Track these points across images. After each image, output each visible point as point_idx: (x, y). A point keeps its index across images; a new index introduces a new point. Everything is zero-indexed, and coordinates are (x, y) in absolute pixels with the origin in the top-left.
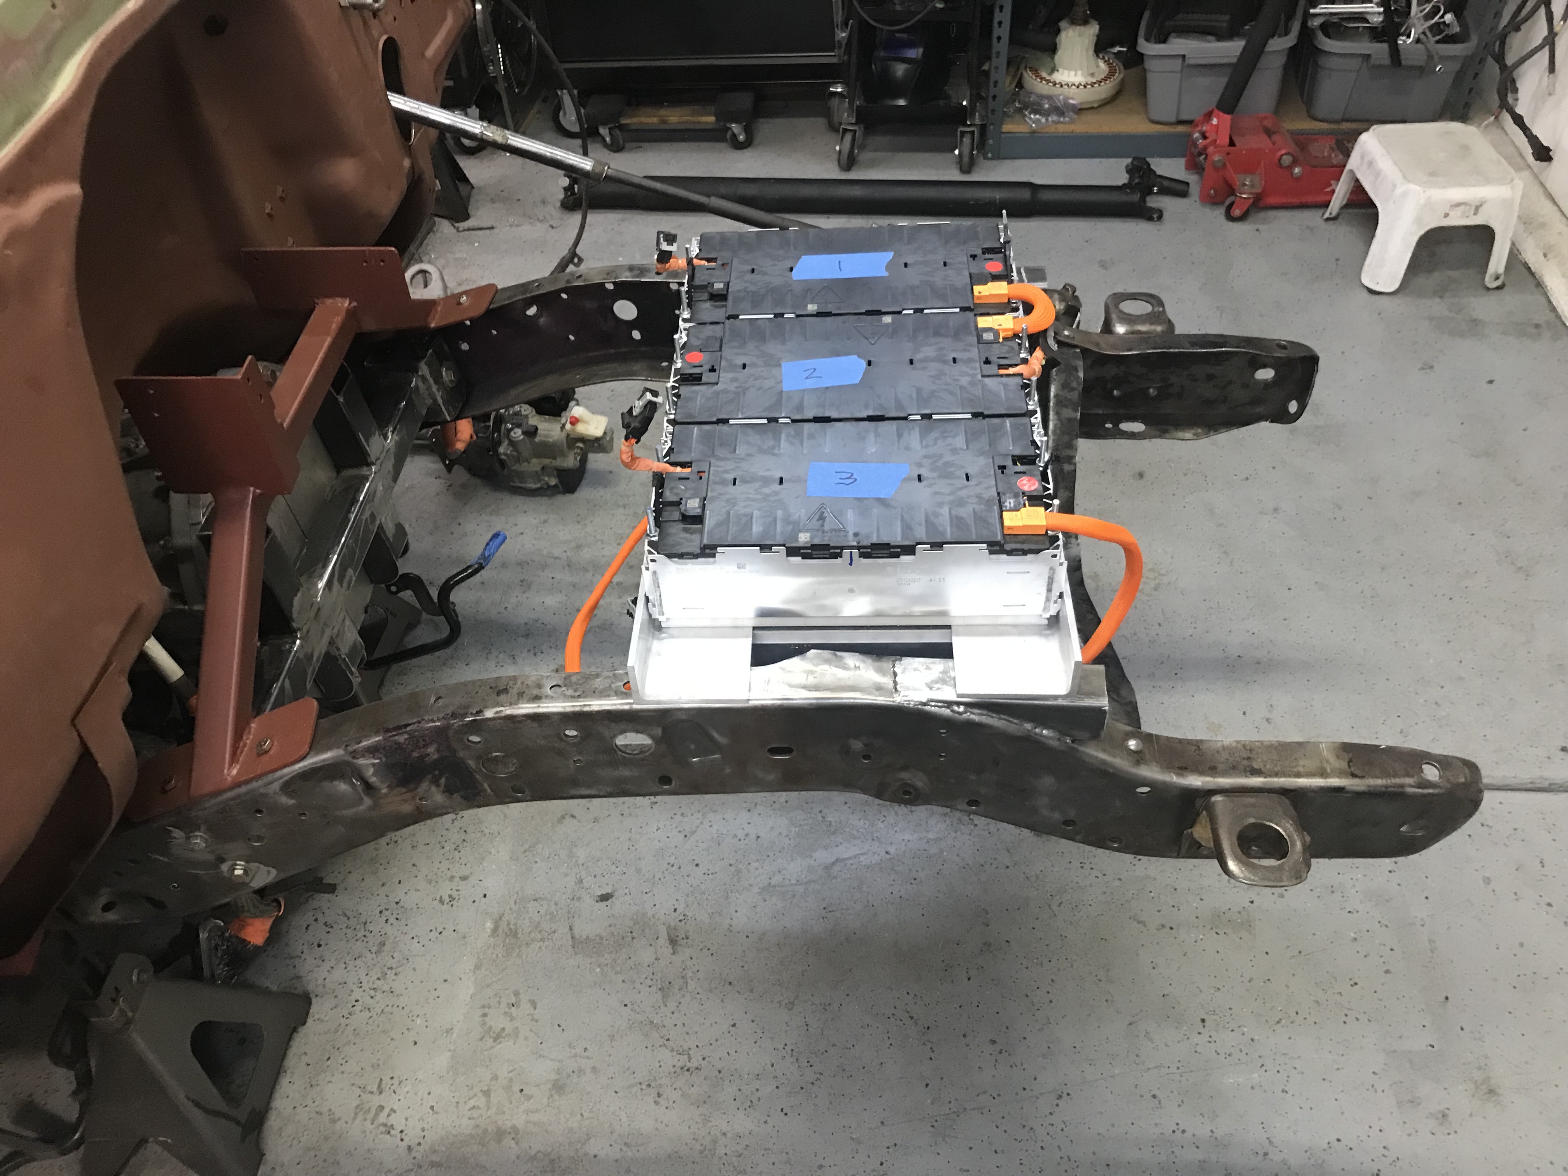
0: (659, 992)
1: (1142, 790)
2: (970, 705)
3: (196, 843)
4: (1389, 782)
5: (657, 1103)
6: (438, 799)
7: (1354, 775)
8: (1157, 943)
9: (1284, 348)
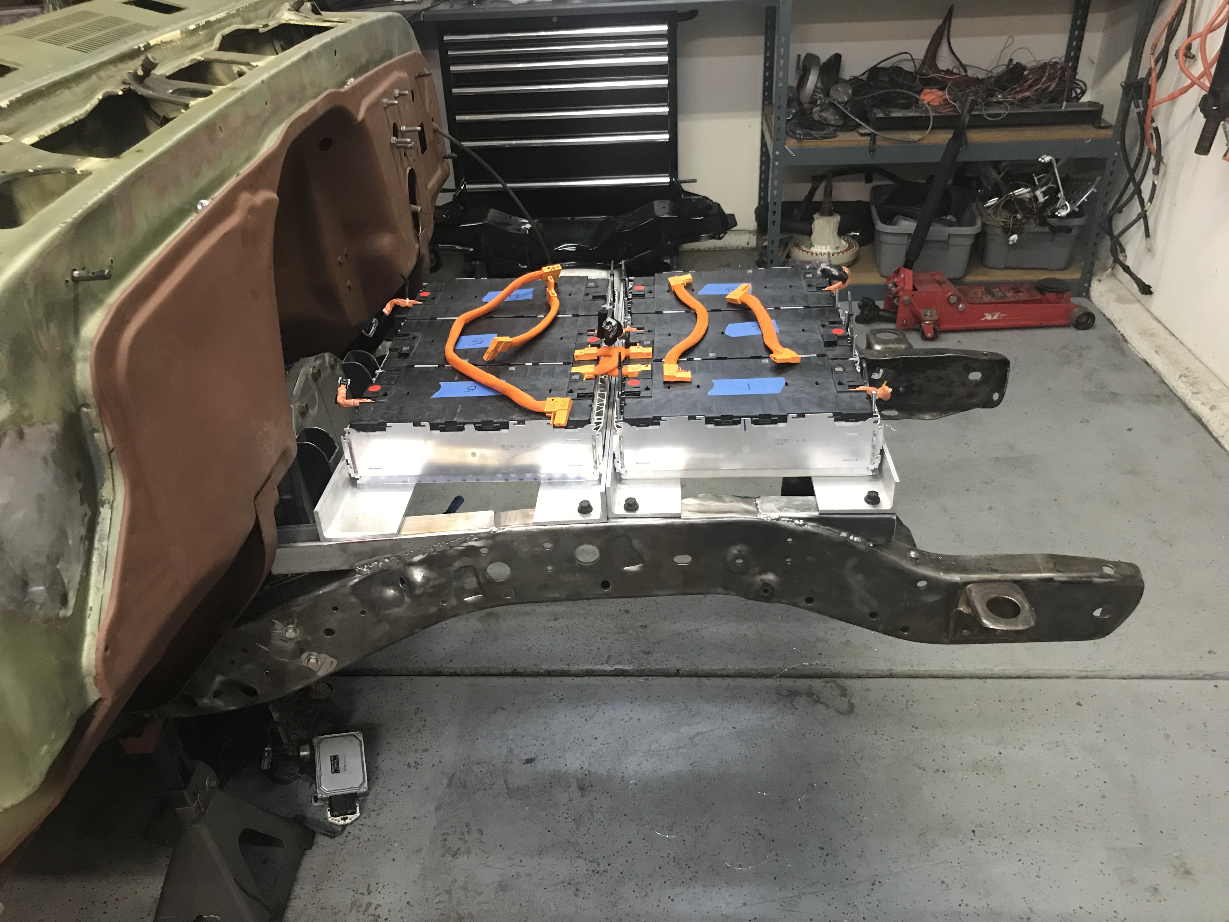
0: (573, 822)
1: (922, 584)
2: (807, 520)
3: (291, 633)
4: (1082, 575)
5: (576, 895)
6: (454, 602)
7: (1058, 571)
8: (935, 782)
9: (986, 355)
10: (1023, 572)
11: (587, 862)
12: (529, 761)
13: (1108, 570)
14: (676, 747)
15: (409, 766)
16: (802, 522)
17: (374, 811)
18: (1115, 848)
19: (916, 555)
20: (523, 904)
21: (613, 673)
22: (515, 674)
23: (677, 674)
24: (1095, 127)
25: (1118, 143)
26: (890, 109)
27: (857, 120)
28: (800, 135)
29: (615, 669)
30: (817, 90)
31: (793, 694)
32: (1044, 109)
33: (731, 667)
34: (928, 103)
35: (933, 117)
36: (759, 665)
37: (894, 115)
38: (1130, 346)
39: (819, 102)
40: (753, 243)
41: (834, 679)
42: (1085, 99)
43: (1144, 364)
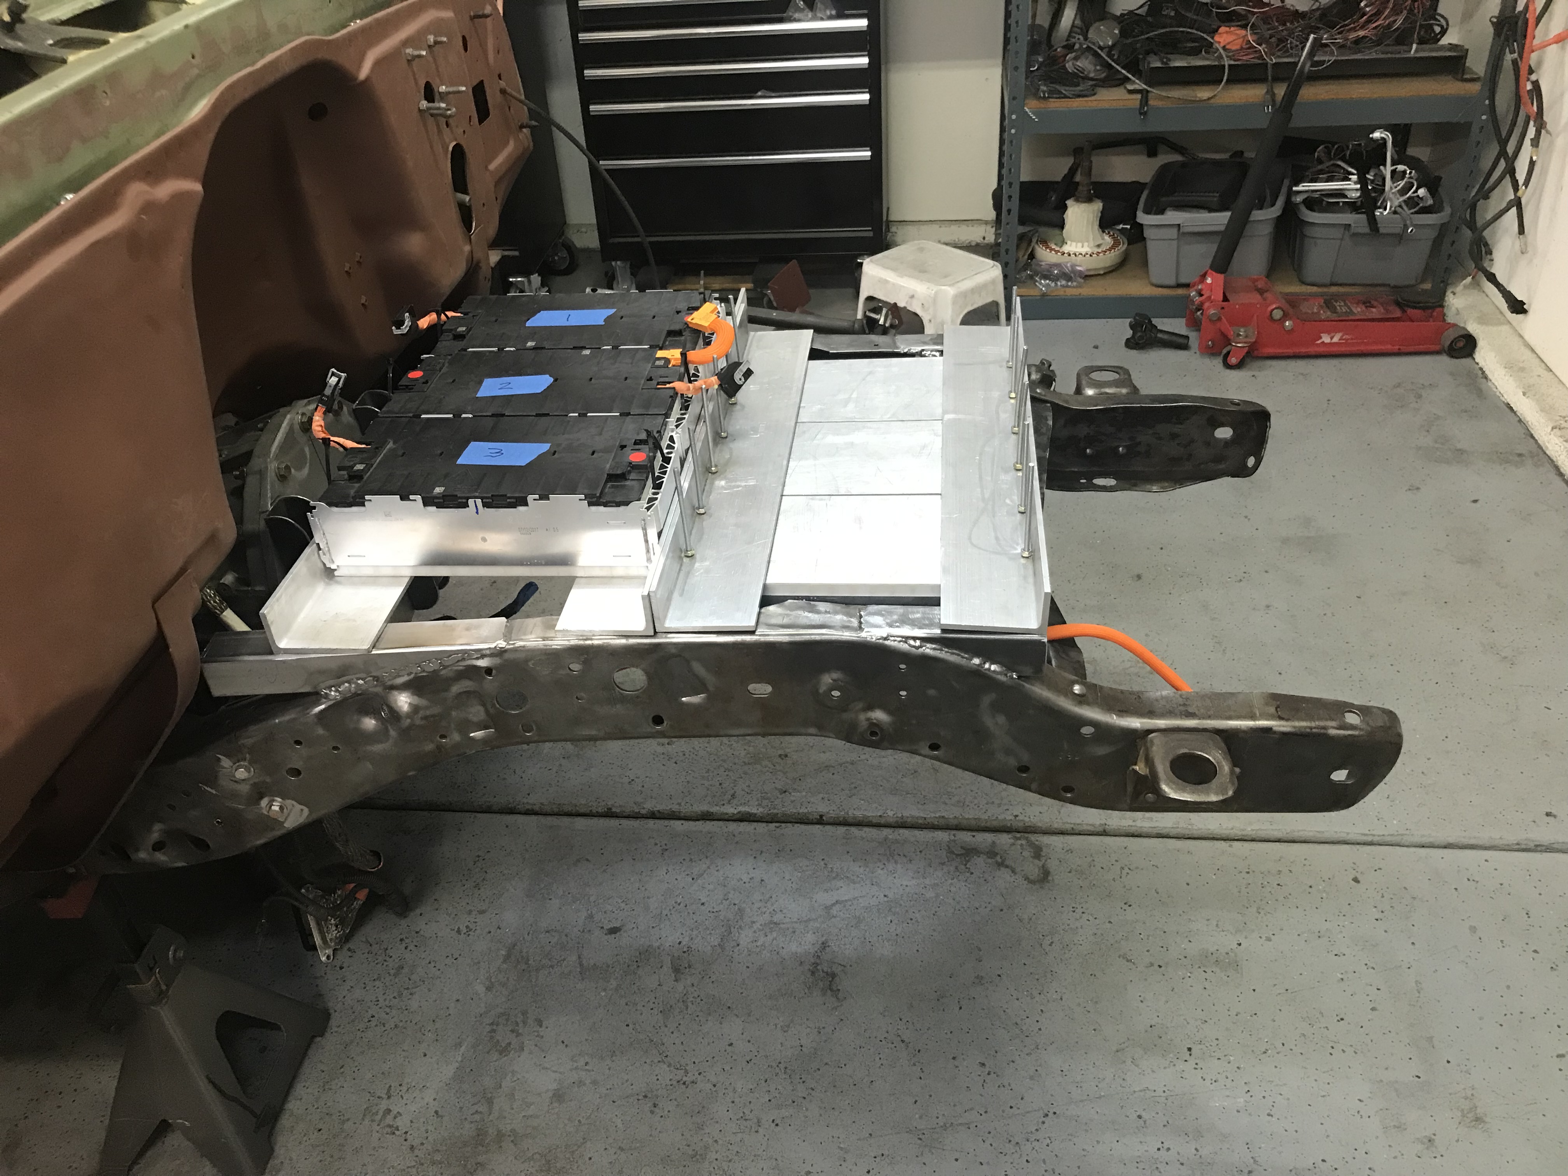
0: (659, 1014)
1: (1087, 730)
2: (923, 640)
3: (241, 774)
4: (1313, 724)
5: (652, 1112)
6: (456, 737)
7: (1281, 718)
8: (1146, 980)
9: (1238, 404)
10: (1230, 718)
11: (672, 1068)
12: (614, 931)
13: (1352, 719)
14: (805, 919)
15: (459, 931)
16: (918, 643)
17: (408, 989)
18: (1381, 1081)
19: (1080, 690)
20: (583, 1121)
21: (735, 818)
22: (609, 814)
23: (820, 821)
24: (1457, 80)
25: (1487, 102)
26: (1169, 56)
27: (1123, 71)
28: (1044, 92)
29: (739, 812)
30: (1076, 29)
31: (969, 852)
32: (1387, 53)
33: (892, 815)
34: (1224, 48)
35: (1230, 66)
36: (929, 813)
37: (1178, 64)
38: (1490, 384)
39: (1077, 46)
40: (991, 238)
41: (1026, 835)
42: (1445, 41)
43: (1508, 410)
